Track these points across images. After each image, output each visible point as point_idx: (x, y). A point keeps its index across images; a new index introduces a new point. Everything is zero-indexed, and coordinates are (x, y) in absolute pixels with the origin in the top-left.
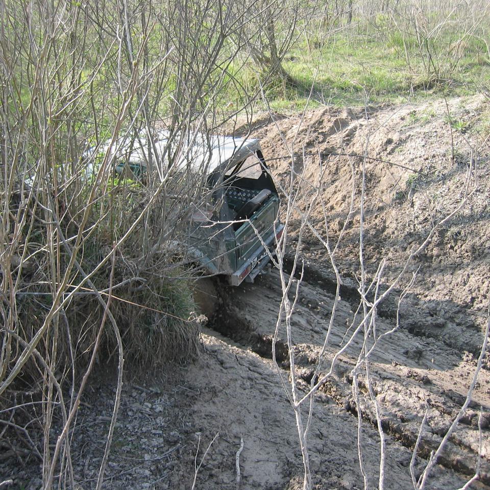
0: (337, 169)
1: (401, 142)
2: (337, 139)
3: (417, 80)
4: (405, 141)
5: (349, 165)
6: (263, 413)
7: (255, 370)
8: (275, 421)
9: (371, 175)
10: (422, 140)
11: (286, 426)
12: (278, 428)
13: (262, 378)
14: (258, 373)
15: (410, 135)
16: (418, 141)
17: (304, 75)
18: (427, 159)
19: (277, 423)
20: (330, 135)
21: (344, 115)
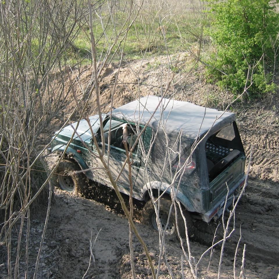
0: (110, 95)
1: (145, 79)
2: (108, 79)
3: (143, 47)
4: (147, 79)
5: (117, 93)
6: (97, 226)
7: (87, 205)
8: (105, 230)
9: (130, 97)
10: (156, 78)
11: (112, 231)
12: (108, 233)
13: (91, 209)
14: (88, 206)
15: (149, 75)
16: (154, 78)
17: (82, 45)
18: (160, 87)
19: (106, 230)
20: (104, 77)
21: (110, 66)
